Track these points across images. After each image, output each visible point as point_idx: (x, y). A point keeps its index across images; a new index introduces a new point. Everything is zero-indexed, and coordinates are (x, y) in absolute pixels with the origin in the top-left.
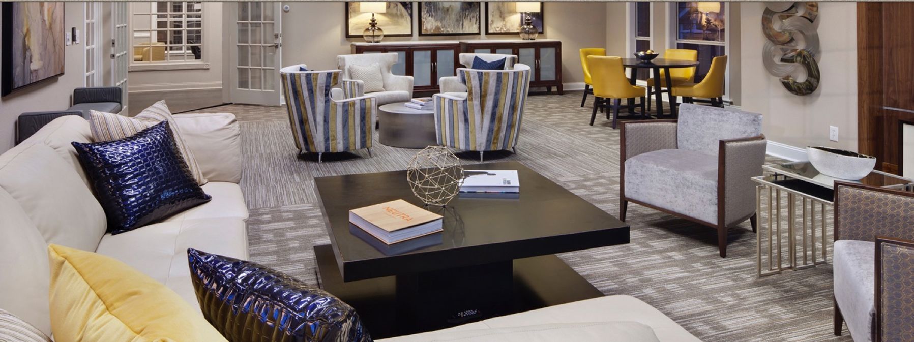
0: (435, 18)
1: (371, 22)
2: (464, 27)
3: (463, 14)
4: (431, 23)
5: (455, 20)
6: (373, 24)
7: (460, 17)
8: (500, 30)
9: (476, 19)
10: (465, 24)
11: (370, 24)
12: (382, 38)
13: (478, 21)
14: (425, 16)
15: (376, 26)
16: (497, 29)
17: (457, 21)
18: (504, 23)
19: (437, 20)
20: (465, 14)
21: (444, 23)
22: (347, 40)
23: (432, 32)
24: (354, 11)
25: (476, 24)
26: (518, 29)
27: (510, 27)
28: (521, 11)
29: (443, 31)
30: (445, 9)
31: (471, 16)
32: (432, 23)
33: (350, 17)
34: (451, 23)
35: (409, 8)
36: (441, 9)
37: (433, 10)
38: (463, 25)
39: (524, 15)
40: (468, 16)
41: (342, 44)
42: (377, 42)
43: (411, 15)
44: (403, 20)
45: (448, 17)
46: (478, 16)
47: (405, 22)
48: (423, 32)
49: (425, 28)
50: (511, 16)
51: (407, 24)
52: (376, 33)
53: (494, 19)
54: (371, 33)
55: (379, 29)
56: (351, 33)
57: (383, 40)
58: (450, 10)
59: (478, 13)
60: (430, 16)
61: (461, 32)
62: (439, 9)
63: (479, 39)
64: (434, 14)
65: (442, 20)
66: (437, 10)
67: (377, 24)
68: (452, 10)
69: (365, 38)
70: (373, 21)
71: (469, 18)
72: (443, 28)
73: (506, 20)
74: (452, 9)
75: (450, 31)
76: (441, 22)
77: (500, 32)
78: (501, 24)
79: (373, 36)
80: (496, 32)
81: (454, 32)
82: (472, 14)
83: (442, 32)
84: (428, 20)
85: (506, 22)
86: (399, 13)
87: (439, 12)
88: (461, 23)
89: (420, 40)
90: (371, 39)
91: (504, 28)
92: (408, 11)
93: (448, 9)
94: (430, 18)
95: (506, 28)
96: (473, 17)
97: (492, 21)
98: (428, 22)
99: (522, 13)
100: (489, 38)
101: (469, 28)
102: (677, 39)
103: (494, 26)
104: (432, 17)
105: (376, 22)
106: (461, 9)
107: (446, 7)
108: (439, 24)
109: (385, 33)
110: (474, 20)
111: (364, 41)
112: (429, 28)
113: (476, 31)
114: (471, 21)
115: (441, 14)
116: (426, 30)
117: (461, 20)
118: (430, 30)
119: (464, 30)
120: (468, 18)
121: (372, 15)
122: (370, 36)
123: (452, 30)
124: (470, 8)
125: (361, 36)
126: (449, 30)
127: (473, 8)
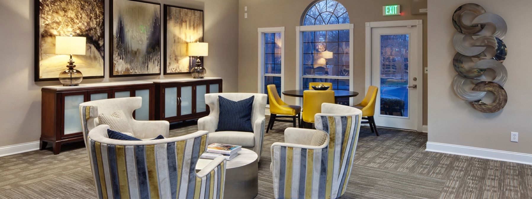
0: (125, 61)
1: (68, 64)
2: (149, 68)
3: (148, 57)
4: (121, 65)
5: (141, 62)
6: (71, 66)
7: (146, 59)
8: (175, 71)
9: (158, 61)
10: (149, 66)
11: (67, 66)
12: (81, 80)
13: (159, 63)
14: (116, 59)
15: (74, 68)
16: (173, 70)
17: (144, 63)
18: (178, 65)
19: (127, 63)
20: (150, 57)
21: (133, 65)
22: (36, 84)
23: (123, 73)
24: (46, 53)
25: (158, 66)
26: (187, 70)
27: (182, 68)
28: (190, 56)
29: (132, 72)
30: (134, 52)
31: (154, 58)
32: (123, 65)
33: (40, 59)
34: (139, 65)
35: (102, 50)
36: (130, 53)
37: (123, 53)
38: (148, 66)
39: (191, 58)
40: (152, 59)
41: (30, 89)
42: (76, 85)
43: (104, 58)
44: (96, 62)
45: (136, 59)
46: (159, 59)
47: (98, 65)
48: (115, 74)
49: (116, 70)
50: (182, 59)
51: (100, 66)
52: (75, 75)
53: (171, 62)
54: (69, 76)
55: (78, 72)
56: (43, 75)
57: (82, 83)
58: (138, 53)
59: (159, 57)
60: (120, 58)
61: (146, 73)
62: (129, 52)
63: (159, 78)
64: (124, 57)
65: (131, 62)
66: (127, 54)
67: (75, 66)
68: (139, 54)
69: (61, 81)
70: (71, 63)
71: (153, 60)
72: (131, 70)
73: (179, 62)
74: (139, 52)
75: (138, 72)
76: (130, 65)
77: (175, 72)
78: (176, 66)
79: (71, 79)
80: (172, 72)
81: (141, 73)
82: (155, 57)
83: (131, 74)
84: (119, 62)
85: (179, 64)
86: (92, 55)
87: (129, 56)
88: (146, 65)
89: (110, 81)
90: (68, 82)
91: (178, 69)
92: (101, 54)
93: (136, 53)
94: (121, 60)
95: (179, 69)
96: (155, 60)
97: (170, 63)
98: (119, 65)
99: (190, 57)
100: (166, 78)
101: (153, 69)
102: (302, 76)
103: (171, 67)
104: (122, 60)
105: (74, 64)
106: (146, 53)
107: (134, 50)
108: (129, 66)
109: (84, 76)
110: (156, 62)
111: (60, 84)
112: (120, 70)
113: (158, 72)
114: (154, 64)
115: (130, 56)
116: (117, 72)
117: (147, 62)
118: (121, 72)
119: (148, 71)
120: (151, 61)
121: (69, 57)
122: (68, 78)
123: (139, 71)
124: (154, 52)
125: (57, 79)
126: (136, 71)
127: (155, 52)
